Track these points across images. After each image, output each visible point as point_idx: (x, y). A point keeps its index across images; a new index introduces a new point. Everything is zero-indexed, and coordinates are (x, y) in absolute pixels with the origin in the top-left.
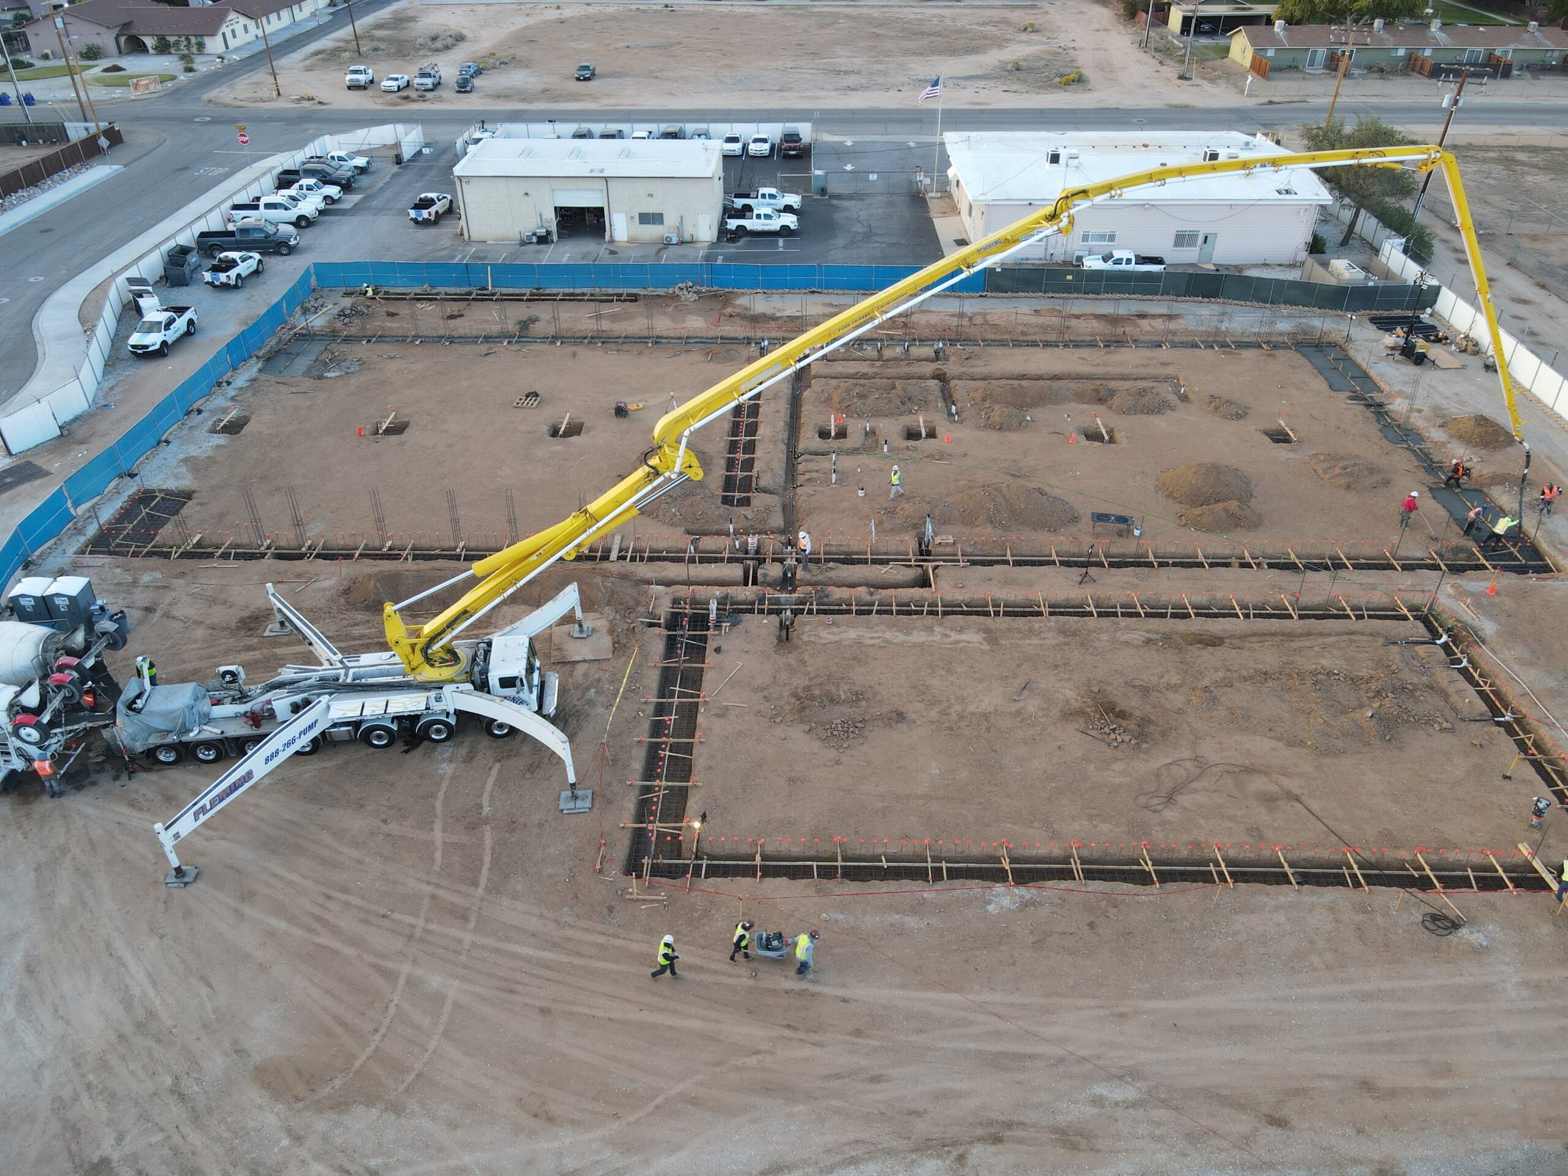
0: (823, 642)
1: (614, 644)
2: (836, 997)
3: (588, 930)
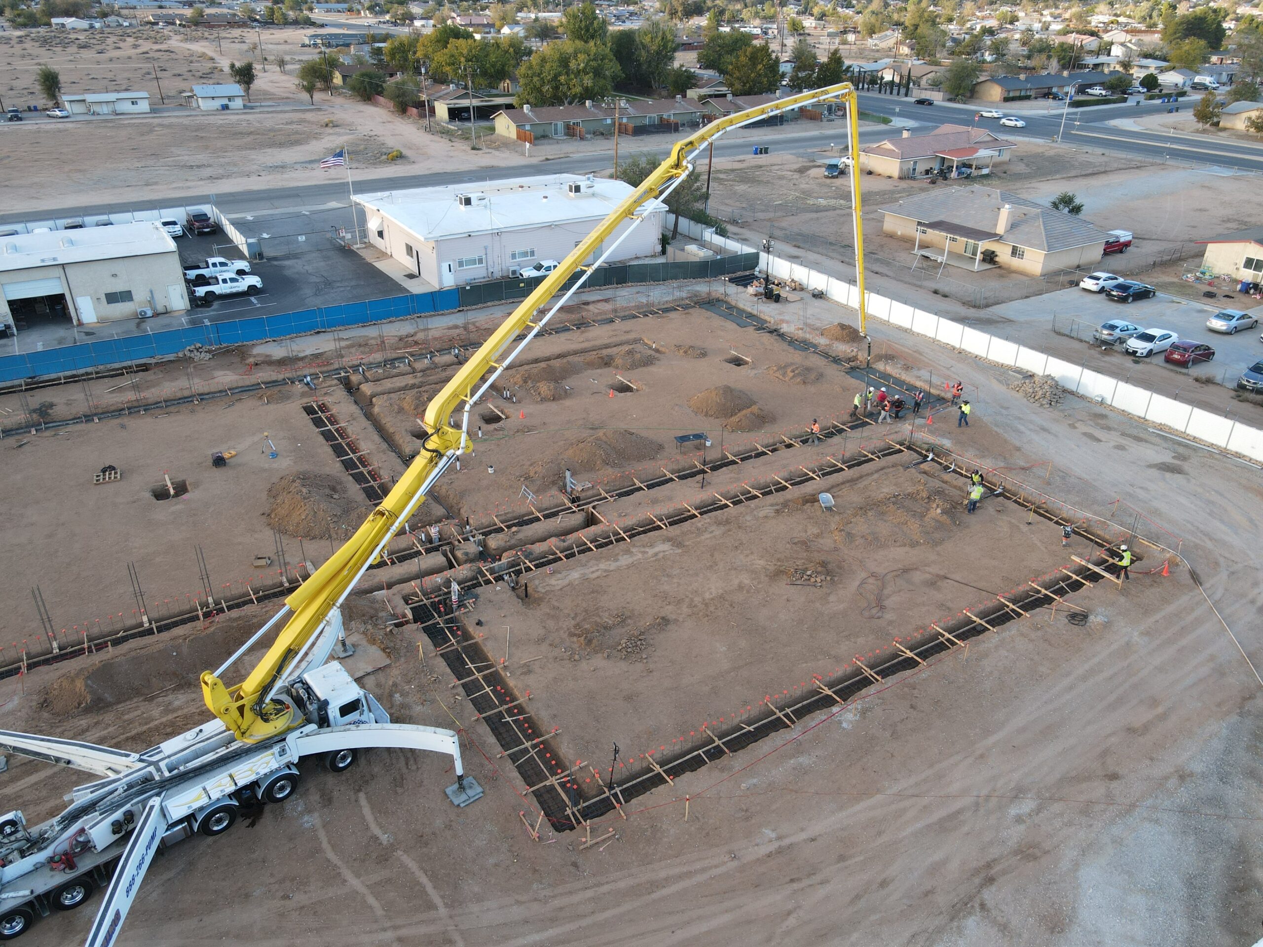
0: (559, 587)
1: (384, 650)
2: (805, 841)
3: (571, 893)
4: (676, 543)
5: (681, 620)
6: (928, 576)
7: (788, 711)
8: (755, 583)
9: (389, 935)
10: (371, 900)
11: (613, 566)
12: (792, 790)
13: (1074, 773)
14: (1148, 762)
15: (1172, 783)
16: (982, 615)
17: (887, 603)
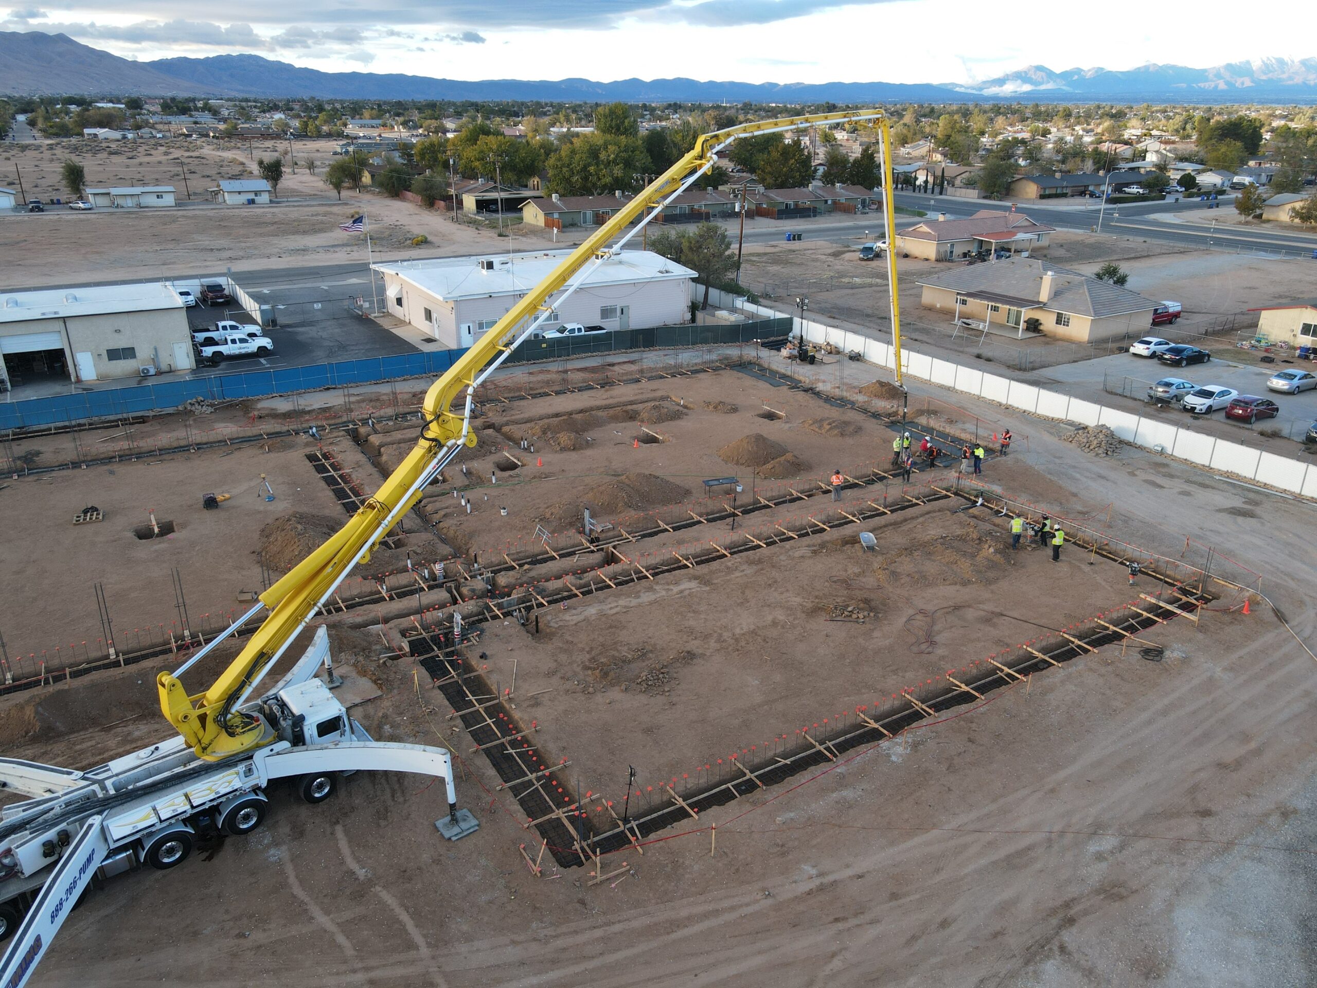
1: (375, 682)
3: (576, 932)
4: (703, 580)
5: (708, 654)
6: (982, 613)
7: (830, 744)
8: (791, 618)
9: (360, 977)
10: (341, 939)
11: (634, 602)
12: (835, 825)
13: (1160, 810)
14: (1244, 798)
15: (1274, 820)
16: (1044, 651)
17: (937, 639)
